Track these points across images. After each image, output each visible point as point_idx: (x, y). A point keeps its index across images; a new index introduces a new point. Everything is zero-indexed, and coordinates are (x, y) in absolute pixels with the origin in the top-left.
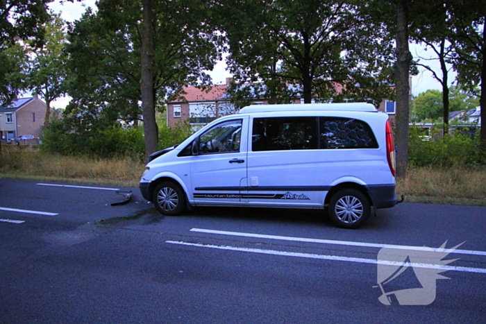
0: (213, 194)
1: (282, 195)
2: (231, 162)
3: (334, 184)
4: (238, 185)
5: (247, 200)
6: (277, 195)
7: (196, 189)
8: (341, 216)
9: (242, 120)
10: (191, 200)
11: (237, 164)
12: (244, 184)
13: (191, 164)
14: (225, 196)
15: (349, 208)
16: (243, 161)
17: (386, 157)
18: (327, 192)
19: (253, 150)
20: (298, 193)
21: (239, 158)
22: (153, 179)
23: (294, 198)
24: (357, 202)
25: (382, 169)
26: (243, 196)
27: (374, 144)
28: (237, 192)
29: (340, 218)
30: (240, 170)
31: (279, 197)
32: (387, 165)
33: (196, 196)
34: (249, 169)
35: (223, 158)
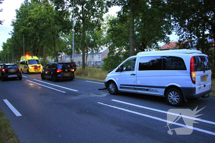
0: (126, 87)
1: (148, 89)
2: (131, 75)
3: (167, 86)
4: (133, 84)
5: (136, 90)
6: (147, 89)
7: (121, 85)
8: (171, 100)
9: (136, 58)
10: (119, 89)
11: (133, 76)
12: (135, 84)
13: (119, 75)
14: (129, 88)
15: (173, 97)
16: (135, 75)
17: (189, 74)
18: (164, 89)
19: (139, 70)
20: (154, 89)
21: (134, 73)
22: (108, 80)
23: (153, 91)
24: (177, 95)
25: (188, 80)
26: (135, 89)
27: (185, 69)
28: (133, 87)
29: (170, 101)
30: (134, 78)
31: (147, 90)
32: (190, 78)
33: (121, 88)
34: (137, 78)
35: (129, 73)
